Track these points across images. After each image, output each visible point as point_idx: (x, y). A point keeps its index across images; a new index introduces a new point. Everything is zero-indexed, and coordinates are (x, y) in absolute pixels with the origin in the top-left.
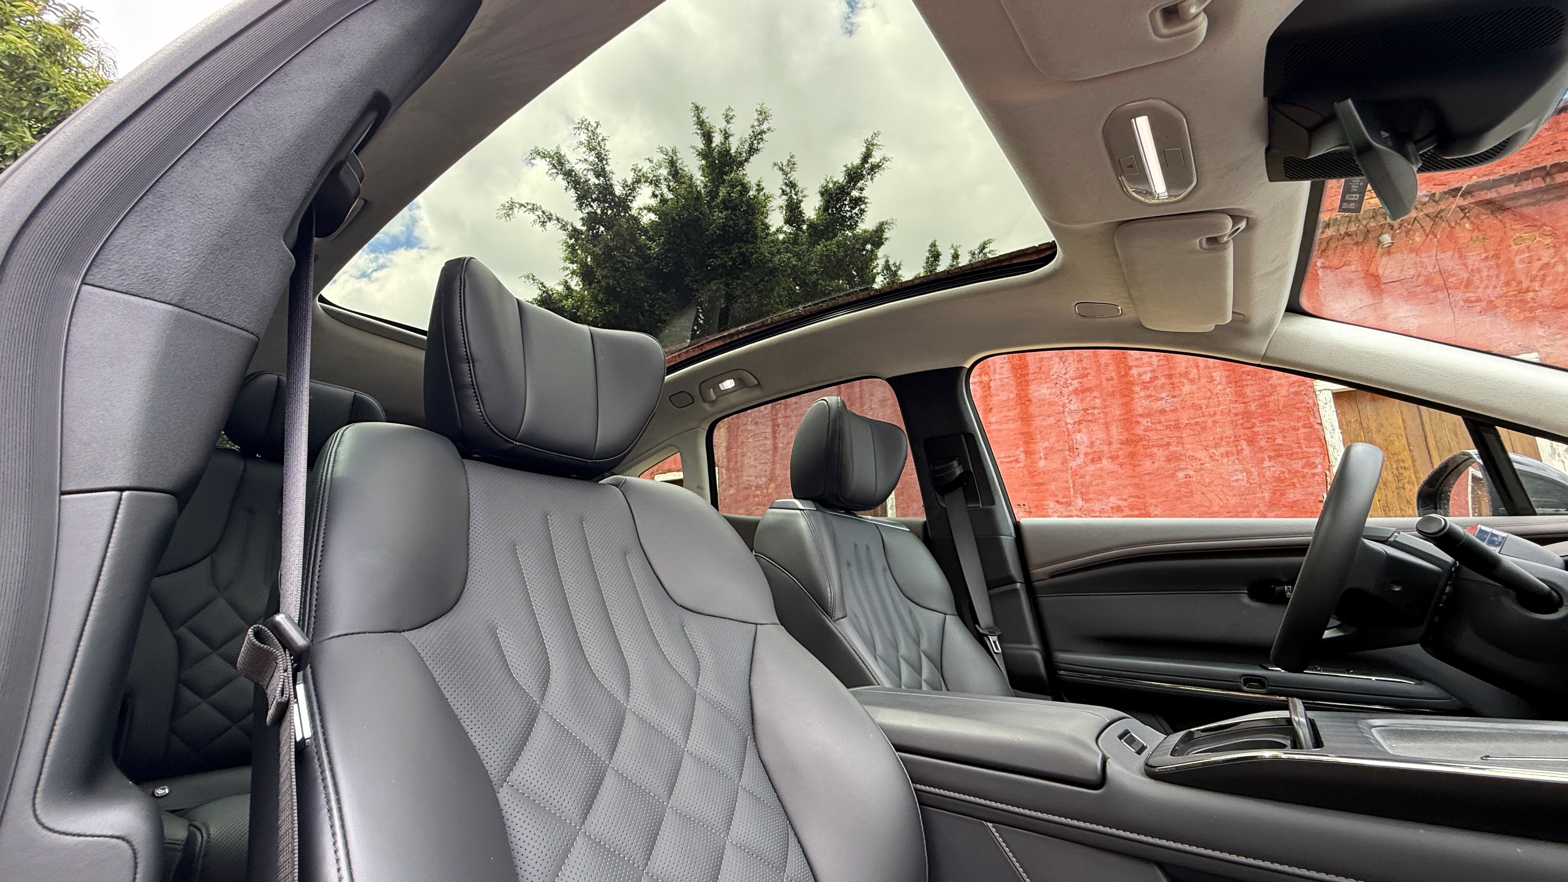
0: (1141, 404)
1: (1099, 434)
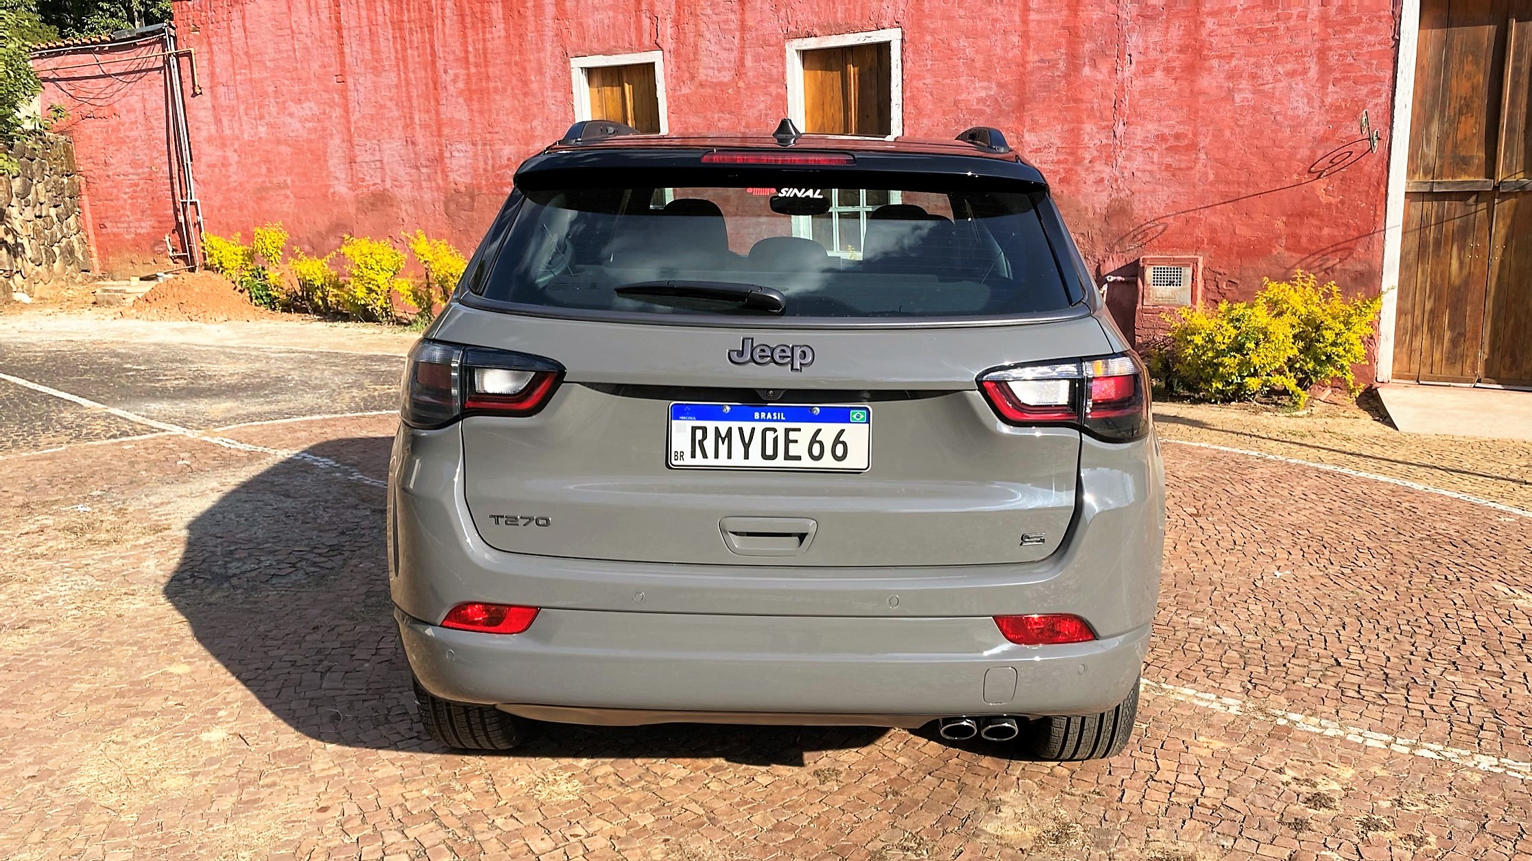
1: (1155, 36)
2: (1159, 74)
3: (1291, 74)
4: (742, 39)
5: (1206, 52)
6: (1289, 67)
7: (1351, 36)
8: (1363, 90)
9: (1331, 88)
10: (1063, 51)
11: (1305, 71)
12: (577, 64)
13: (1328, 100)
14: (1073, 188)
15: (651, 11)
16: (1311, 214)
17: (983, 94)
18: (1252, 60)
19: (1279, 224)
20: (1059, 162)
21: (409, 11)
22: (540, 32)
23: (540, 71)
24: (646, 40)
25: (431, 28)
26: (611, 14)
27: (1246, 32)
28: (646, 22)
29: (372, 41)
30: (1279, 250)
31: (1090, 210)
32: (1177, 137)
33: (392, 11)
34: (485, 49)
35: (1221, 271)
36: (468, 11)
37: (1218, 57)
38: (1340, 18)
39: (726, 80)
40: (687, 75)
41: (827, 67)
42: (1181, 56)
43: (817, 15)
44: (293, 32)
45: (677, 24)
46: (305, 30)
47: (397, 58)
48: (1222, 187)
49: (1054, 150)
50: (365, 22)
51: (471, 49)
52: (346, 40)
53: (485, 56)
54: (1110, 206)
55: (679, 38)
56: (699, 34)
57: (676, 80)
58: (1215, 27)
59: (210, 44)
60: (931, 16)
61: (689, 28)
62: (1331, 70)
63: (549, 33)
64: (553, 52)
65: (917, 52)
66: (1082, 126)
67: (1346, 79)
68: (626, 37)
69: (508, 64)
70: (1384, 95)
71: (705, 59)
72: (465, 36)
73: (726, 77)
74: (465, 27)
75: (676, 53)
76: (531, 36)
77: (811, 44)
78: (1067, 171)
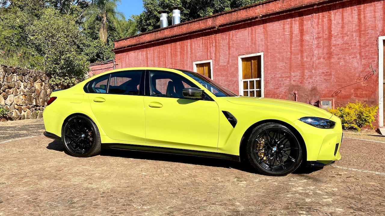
0: (333, 42)
1: (321, 51)
2: (322, 59)
3: (353, 58)
4: (229, 56)
5: (333, 54)
6: (352, 56)
7: (367, 49)
8: (371, 61)
9: (363, 60)
10: (300, 55)
11: (356, 57)
12: (194, 63)
13: (362, 63)
14: (303, 84)
15: (210, 52)
16: (360, 89)
17: (282, 65)
18: (344, 55)
19: (352, 91)
20: (300, 79)
21: (161, 54)
22: (187, 57)
23: (187, 65)
24: (209, 58)
25: (165, 57)
26: (202, 53)
27: (342, 49)
28: (209, 54)
29: (153, 60)
30: (353, 97)
31: (307, 89)
32: (327, 72)
33: (158, 54)
34: (176, 61)
35: (339, 102)
36: (173, 54)
37: (335, 55)
38: (364, 45)
39: (225, 65)
40: (217, 64)
41: (247, 61)
42: (327, 55)
43: (245, 50)
44: (138, 59)
45: (215, 54)
46: (140, 59)
47: (158, 64)
48: (338, 83)
49: (298, 76)
50: (152, 57)
51: (173, 61)
52: (148, 60)
53: (176, 62)
54: (312, 88)
55: (215, 57)
56: (220, 56)
57: (215, 65)
58: (334, 49)
59: (122, 62)
60: (270, 49)
61: (218, 55)
62: (362, 56)
63: (189, 57)
64: (190, 62)
65: (267, 57)
66: (305, 71)
67: (366, 58)
68: (205, 57)
69: (181, 64)
70: (376, 61)
71: (221, 61)
72: (172, 59)
73: (225, 64)
74: (172, 57)
75: (215, 60)
76: (185, 58)
77: (244, 56)
78: (301, 81)
